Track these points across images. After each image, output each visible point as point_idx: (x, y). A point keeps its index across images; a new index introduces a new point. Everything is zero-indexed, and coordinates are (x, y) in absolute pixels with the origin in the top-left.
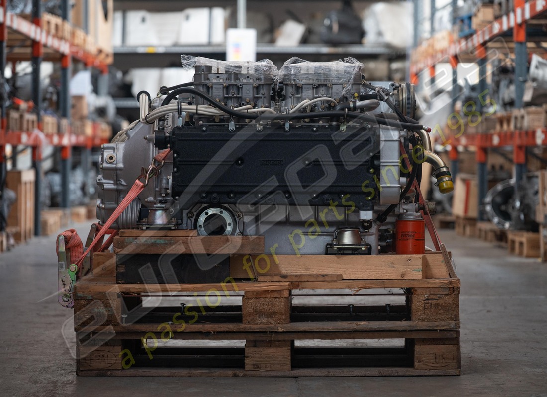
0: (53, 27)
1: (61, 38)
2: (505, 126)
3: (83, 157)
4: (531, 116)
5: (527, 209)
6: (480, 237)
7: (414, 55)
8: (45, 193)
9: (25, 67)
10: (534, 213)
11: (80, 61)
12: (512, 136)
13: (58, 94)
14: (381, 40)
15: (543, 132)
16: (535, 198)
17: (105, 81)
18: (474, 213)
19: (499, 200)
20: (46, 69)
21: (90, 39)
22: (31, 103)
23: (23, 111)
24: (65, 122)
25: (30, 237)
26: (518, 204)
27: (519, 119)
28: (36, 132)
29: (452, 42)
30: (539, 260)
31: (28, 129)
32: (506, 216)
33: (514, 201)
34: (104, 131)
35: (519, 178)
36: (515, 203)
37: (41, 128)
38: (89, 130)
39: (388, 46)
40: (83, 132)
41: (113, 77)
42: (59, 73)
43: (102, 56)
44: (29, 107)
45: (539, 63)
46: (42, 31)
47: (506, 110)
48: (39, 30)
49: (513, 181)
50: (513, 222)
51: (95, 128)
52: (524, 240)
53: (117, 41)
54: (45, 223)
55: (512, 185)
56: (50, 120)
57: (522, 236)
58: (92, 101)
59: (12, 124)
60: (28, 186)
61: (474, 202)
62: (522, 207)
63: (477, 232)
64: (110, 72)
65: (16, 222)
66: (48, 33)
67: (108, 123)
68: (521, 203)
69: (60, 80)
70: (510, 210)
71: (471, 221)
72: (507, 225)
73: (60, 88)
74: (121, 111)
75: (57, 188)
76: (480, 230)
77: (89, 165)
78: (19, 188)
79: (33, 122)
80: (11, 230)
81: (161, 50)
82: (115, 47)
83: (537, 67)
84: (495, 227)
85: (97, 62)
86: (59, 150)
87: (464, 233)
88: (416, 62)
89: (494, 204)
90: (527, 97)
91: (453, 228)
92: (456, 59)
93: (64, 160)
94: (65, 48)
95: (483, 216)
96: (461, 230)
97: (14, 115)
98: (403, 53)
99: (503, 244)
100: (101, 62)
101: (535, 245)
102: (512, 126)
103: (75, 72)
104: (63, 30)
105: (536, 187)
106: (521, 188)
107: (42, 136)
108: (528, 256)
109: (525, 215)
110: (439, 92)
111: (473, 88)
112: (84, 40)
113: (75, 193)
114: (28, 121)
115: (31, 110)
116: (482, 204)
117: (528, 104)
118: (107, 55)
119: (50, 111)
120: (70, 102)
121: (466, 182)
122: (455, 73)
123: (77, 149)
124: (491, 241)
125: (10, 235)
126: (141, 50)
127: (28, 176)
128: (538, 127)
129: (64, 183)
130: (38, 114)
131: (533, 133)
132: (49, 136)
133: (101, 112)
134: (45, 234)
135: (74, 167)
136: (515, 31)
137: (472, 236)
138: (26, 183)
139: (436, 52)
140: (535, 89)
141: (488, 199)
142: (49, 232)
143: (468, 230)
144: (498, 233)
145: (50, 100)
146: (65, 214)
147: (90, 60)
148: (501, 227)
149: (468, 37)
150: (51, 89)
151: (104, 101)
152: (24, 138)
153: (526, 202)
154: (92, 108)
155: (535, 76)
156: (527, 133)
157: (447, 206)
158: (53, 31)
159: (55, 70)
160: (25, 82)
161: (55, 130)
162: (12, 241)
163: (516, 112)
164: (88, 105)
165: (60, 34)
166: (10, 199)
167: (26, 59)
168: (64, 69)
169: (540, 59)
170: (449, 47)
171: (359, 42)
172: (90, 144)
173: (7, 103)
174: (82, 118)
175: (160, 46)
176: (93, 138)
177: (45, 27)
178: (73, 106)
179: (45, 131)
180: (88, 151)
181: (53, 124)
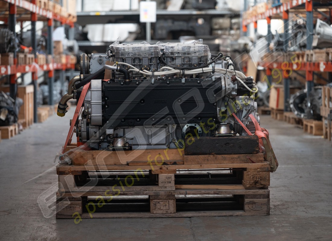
0: (43, 4)
1: (47, 10)
2: (301, 59)
3: (61, 74)
4: (317, 55)
5: (314, 107)
6: (286, 120)
7: (245, 15)
8: (39, 97)
9: (27, 25)
10: (319, 110)
11: (58, 21)
12: (304, 65)
13: (46, 41)
14: (226, 7)
15: (324, 64)
16: (320, 101)
17: (72, 32)
18: (282, 107)
19: (297, 101)
20: (39, 25)
21: (64, 9)
22: (31, 48)
23: (26, 53)
24: (50, 57)
25: (31, 124)
26: (309, 105)
27: (310, 56)
28: (34, 64)
29: (267, 9)
30: (323, 137)
31: (29, 63)
32: (301, 110)
33: (307, 102)
34: (72, 59)
35: (310, 89)
36: (308, 104)
37: (36, 62)
38: (64, 60)
39: (230, 10)
40: (60, 61)
41: (77, 29)
42: (46, 28)
43: (71, 18)
44: (30, 50)
45: (321, 24)
46: (36, 6)
47: (301, 50)
48: (34, 6)
49: (306, 90)
50: (306, 114)
51: (67, 59)
52: (313, 125)
53: (79, 9)
54: (40, 115)
55: (305, 93)
56: (41, 57)
57: (312, 123)
58: (66, 43)
59: (20, 61)
60: (30, 95)
61: (282, 100)
62: (312, 106)
63: (284, 118)
64: (75, 26)
65: (23, 116)
66: (40, 7)
67: (74, 55)
68: (311, 104)
69: (47, 32)
70: (304, 107)
71: (280, 111)
72: (302, 115)
73: (47, 37)
74: (81, 48)
75: (46, 94)
76: (286, 117)
77: (64, 78)
78: (25, 96)
79: (32, 58)
80: (21, 121)
81: (103, 14)
82: (78, 12)
83: (320, 27)
84: (296, 117)
85: (68, 22)
86: (47, 73)
87: (276, 118)
88: (246, 19)
89: (295, 104)
90: (315, 44)
91: (270, 114)
92: (270, 18)
93: (50, 78)
94: (50, 15)
95: (287, 108)
96: (275, 116)
97: (21, 56)
98: (238, 14)
99: (300, 126)
100: (70, 21)
101: (320, 128)
102: (305, 59)
103: (56, 27)
104: (48, 6)
105: (320, 95)
106: (311, 95)
107: (37, 66)
108: (316, 135)
109: (313, 111)
110: (260, 37)
111: (281, 36)
112: (61, 10)
113: (56, 96)
114: (29, 58)
115: (30, 52)
116: (286, 102)
117: (315, 48)
118: (74, 17)
119: (41, 51)
120: (53, 45)
121: (277, 89)
122: (269, 27)
123: (57, 71)
124: (292, 124)
125: (20, 124)
126: (92, 14)
127: (30, 89)
128: (321, 61)
129: (50, 91)
130: (35, 54)
131: (318, 65)
132: (42, 66)
133: (71, 49)
134: (40, 122)
135: (56, 80)
136: (306, 5)
137: (281, 120)
138: (28, 94)
139: (258, 14)
140: (319, 39)
141: (291, 101)
142: (42, 121)
143: (279, 116)
144: (297, 120)
145: (42, 45)
146: (51, 109)
147: (63, 21)
148: (299, 116)
149: (277, 7)
150: (42, 39)
151: (72, 43)
152: (27, 68)
153: (314, 103)
154: (65, 48)
155: (319, 32)
156: (314, 64)
157: (266, 102)
158: (43, 6)
159: (44, 26)
160: (27, 35)
161: (45, 62)
162: (21, 127)
163: (308, 52)
164: (63, 46)
165: (47, 8)
166: (20, 103)
167: (28, 20)
168: (49, 27)
169: (322, 22)
170: (266, 11)
171: (214, 8)
172: (64, 67)
173: (17, 50)
174: (60, 54)
175: (103, 12)
176: (66, 65)
177: (38, 4)
178: (55, 47)
179: (39, 63)
180: (64, 72)
181: (43, 59)
